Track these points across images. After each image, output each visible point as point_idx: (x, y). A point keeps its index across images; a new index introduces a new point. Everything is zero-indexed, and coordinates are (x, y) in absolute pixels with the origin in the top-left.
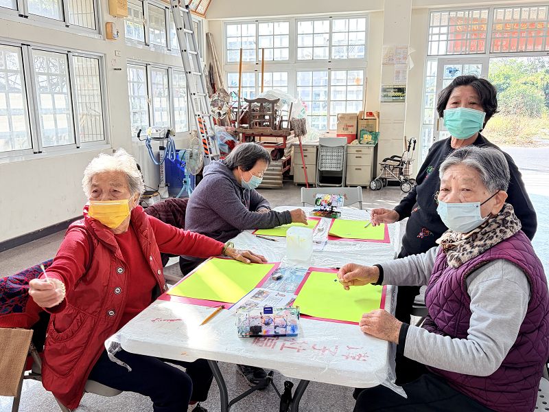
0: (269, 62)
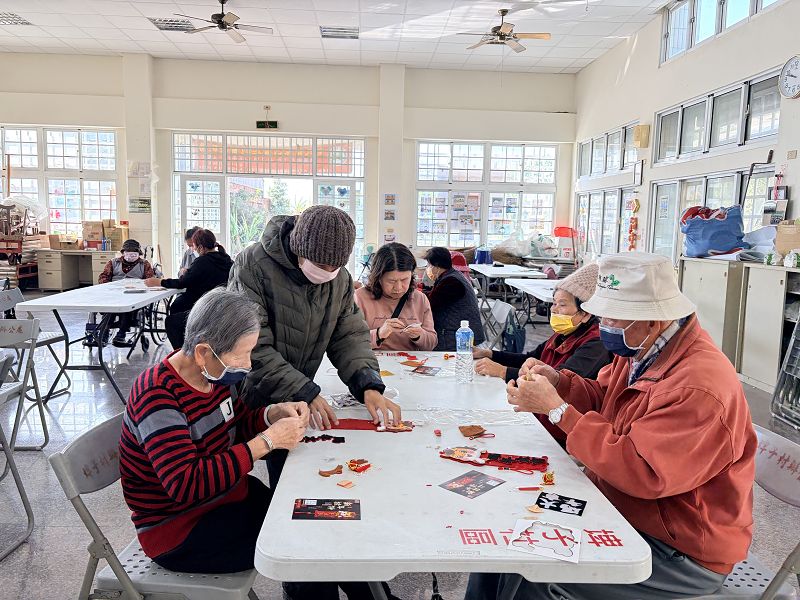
0: (16, 169)
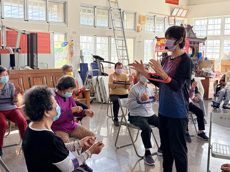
0: (211, 36)
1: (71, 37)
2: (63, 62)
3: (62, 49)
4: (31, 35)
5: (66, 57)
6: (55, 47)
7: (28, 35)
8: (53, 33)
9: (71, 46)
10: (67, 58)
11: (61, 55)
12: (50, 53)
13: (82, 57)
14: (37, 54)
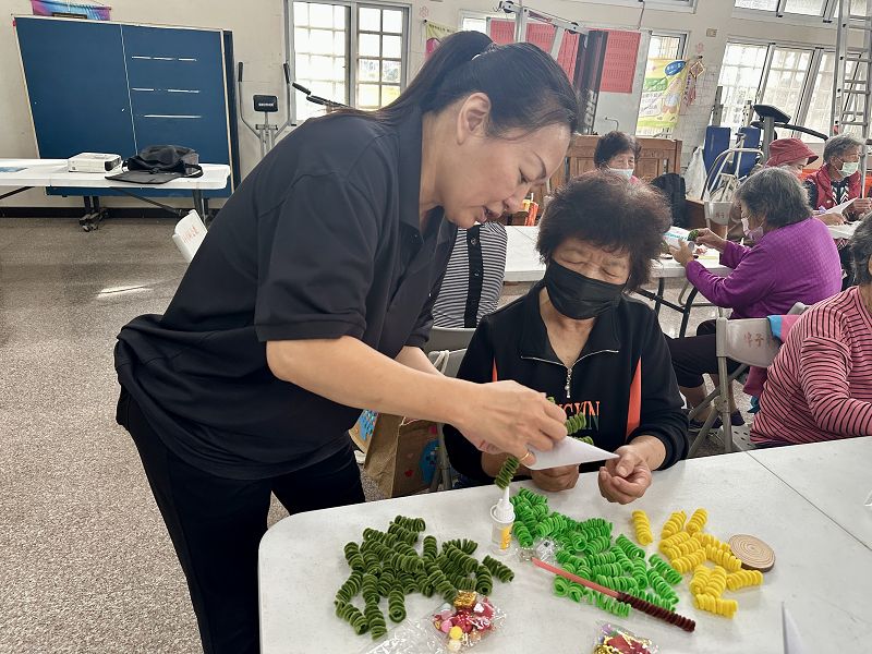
1: (700, 46)
2: (661, 118)
3: (666, 82)
4: (589, 37)
5: (671, 105)
6: (649, 74)
7: (582, 36)
8: (651, 32)
9: (693, 76)
10: (673, 110)
11: (659, 100)
12: (631, 91)
13: (717, 108)
14: (597, 91)
